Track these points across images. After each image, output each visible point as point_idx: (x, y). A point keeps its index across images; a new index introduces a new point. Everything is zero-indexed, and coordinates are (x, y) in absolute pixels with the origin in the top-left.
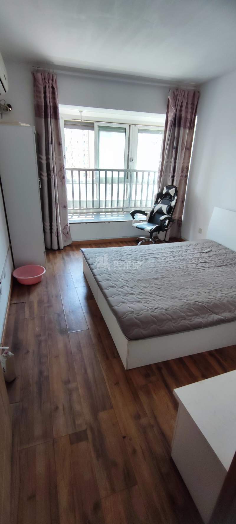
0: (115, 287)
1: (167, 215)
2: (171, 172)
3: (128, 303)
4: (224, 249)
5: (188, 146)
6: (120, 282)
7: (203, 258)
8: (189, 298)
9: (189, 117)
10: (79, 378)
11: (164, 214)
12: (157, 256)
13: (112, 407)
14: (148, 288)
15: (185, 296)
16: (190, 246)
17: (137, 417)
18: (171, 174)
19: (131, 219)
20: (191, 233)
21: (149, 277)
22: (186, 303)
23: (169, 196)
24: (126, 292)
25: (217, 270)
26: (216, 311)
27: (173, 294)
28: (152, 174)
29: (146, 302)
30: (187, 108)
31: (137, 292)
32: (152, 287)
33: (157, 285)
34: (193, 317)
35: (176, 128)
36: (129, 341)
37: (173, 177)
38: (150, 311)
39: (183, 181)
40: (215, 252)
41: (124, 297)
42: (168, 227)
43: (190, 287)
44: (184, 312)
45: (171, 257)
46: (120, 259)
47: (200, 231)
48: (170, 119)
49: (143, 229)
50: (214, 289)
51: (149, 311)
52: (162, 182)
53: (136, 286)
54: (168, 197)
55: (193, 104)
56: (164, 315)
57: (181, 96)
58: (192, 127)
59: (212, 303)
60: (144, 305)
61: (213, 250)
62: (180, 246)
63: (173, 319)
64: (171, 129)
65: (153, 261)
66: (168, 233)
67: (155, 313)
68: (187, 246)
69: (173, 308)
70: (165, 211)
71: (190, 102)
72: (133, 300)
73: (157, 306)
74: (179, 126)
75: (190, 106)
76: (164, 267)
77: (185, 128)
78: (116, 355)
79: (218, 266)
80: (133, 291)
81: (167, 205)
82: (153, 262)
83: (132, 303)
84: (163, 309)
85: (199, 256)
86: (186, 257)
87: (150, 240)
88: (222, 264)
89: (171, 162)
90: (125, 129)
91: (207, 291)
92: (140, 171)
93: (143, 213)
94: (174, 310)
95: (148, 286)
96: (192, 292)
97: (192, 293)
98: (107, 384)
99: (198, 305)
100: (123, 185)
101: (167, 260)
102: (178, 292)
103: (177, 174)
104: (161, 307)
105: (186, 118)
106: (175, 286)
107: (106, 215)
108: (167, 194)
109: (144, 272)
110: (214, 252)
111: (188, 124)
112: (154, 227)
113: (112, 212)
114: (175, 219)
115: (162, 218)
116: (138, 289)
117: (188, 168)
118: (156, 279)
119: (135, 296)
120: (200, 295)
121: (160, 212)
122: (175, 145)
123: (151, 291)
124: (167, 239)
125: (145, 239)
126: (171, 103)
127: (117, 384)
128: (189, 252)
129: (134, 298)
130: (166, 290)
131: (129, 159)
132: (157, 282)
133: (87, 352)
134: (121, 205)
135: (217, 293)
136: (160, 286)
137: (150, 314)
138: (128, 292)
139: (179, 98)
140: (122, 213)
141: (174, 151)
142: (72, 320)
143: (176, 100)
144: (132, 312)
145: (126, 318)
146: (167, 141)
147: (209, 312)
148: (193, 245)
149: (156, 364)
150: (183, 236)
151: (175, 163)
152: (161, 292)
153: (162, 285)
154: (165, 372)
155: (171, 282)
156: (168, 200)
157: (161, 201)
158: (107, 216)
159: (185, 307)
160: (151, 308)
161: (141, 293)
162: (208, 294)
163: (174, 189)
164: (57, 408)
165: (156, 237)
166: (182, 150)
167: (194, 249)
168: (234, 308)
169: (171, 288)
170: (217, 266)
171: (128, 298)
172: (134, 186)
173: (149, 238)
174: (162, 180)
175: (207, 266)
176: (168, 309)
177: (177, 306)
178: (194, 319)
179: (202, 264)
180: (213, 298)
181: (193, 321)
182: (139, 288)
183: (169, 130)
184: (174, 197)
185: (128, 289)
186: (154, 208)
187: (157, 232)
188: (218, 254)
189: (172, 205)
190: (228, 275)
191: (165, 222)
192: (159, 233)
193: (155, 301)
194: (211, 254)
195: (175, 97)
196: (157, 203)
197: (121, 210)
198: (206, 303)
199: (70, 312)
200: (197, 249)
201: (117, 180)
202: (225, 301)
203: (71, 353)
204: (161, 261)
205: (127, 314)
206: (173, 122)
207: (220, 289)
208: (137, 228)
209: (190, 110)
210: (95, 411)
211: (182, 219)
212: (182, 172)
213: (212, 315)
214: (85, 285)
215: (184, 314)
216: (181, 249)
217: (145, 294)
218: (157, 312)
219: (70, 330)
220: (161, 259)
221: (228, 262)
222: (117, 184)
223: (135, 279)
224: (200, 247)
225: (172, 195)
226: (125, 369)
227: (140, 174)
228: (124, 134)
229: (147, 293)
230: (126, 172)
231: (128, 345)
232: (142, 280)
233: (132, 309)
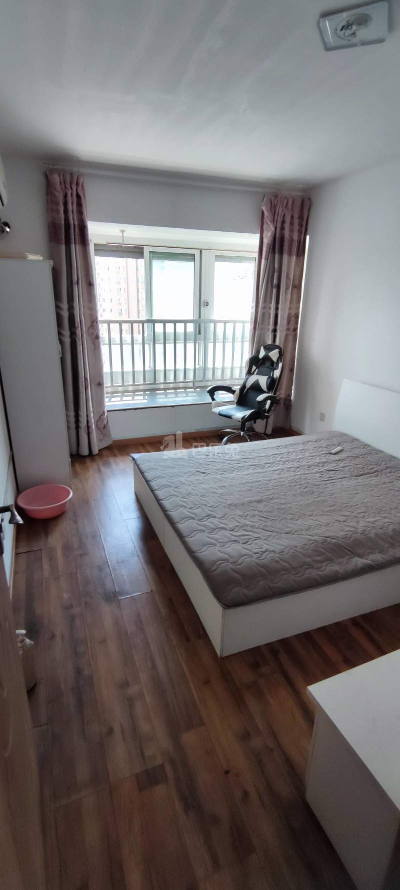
0: (193, 518)
1: (267, 393)
2: (271, 323)
3: (218, 545)
4: (363, 447)
5: (297, 283)
6: (200, 510)
7: (331, 463)
8: (315, 531)
9: (295, 237)
10: (144, 676)
11: (263, 392)
12: (256, 462)
13: (202, 723)
14: (248, 517)
15: (308, 529)
16: (308, 444)
17: (245, 737)
18: (271, 327)
19: (210, 400)
20: (307, 421)
21: (247, 499)
22: (310, 540)
23: (270, 362)
24: (213, 527)
25: (355, 482)
26: (360, 551)
27: (288, 527)
28: (239, 327)
29: (247, 542)
30: (292, 224)
31: (230, 526)
32: (254, 515)
33: (261, 511)
34: (325, 564)
35: (277, 256)
36: (226, 609)
37: (275, 331)
38: (255, 556)
39: (291, 338)
40: (349, 453)
41: (210, 536)
42: (270, 413)
43: (315, 513)
44: (310, 557)
45: (279, 464)
46: (198, 470)
47: (322, 417)
48: (266, 241)
49: (229, 417)
50: (354, 514)
51: (253, 557)
52: (257, 340)
53: (227, 515)
54: (268, 364)
55: (301, 217)
56: (277, 562)
57: (282, 206)
58: (301, 252)
59: (352, 539)
60: (243, 548)
61: (345, 449)
62: (293, 444)
63: (294, 568)
64: (268, 257)
65: (251, 471)
66: (271, 420)
67: (264, 559)
68: (303, 443)
69: (291, 550)
70: (264, 386)
71: (296, 216)
72: (226, 540)
73: (265, 547)
74: (281, 252)
75: (296, 221)
76: (270, 480)
77: (290, 254)
78: (202, 633)
79: (356, 476)
80: (224, 524)
81: (266, 377)
82: (251, 473)
83: (225, 545)
84: (275, 552)
85: (324, 460)
86: (304, 463)
87: (242, 435)
88: (361, 473)
89: (270, 308)
90: (194, 255)
91: (342, 519)
92: (220, 321)
93: (229, 389)
94: (293, 552)
95: (247, 515)
96: (320, 521)
97: (318, 523)
98: (191, 685)
99: (330, 543)
100: (193, 345)
101: (273, 469)
102: (296, 522)
103: (281, 326)
104: (271, 550)
105: (292, 240)
106: (291, 512)
107: (166, 394)
108: (267, 358)
109: (239, 491)
110: (346, 451)
111: (295, 250)
112: (248, 413)
113: (175, 389)
114: (281, 398)
115: (261, 398)
116: (233, 520)
117: (297, 317)
118: (259, 502)
119: (227, 533)
120: (332, 526)
121: (256, 388)
122: (275, 281)
123: (253, 522)
124: (269, 431)
125: (234, 433)
126: (267, 217)
127: (207, 682)
128: (307, 454)
129: (226, 536)
130: (276, 519)
131: (202, 302)
132: (261, 506)
133: (152, 631)
134: (190, 377)
135: (358, 522)
136: (266, 513)
137: (256, 562)
138: (215, 525)
139: (280, 210)
140: (193, 390)
141: (274, 291)
142: (123, 576)
143: (275, 213)
144: (226, 560)
145: (218, 570)
146: (263, 276)
147: (348, 555)
148: (312, 441)
149: (269, 644)
150: (295, 426)
151: (277, 309)
152: (269, 523)
153: (269, 512)
154: (283, 657)
155: (283, 506)
156: (268, 367)
157: (257, 370)
158: (169, 396)
159: (310, 548)
160: (256, 551)
161: (237, 526)
162: (345, 523)
163: (277, 351)
164: (111, 730)
165: (251, 429)
166: (287, 288)
167: (316, 448)
168: (387, 546)
169: (285, 516)
170: (355, 475)
171: (216, 536)
172: (211, 346)
173: (240, 431)
174: (257, 338)
175: (339, 476)
176: (283, 552)
177: (296, 547)
178: (326, 566)
179: (331, 472)
180: (353, 529)
181: (326, 569)
182: (232, 518)
183: (265, 259)
184: (277, 363)
185: (215, 521)
186: (246, 382)
187: (253, 421)
188: (354, 455)
189: (275, 377)
190: (373, 490)
191: (266, 404)
192: (255, 422)
193: (261, 539)
194: (343, 455)
195: (273, 208)
196: (249, 373)
197: (191, 385)
198: (343, 538)
199: (118, 562)
200: (320, 447)
201: (182, 337)
202: (372, 534)
203: (127, 634)
204: (264, 470)
205: (218, 563)
206: (271, 247)
207: (362, 515)
208: (220, 415)
209: (296, 227)
210: (174, 732)
211: (292, 398)
212: (288, 323)
213: (354, 559)
214: (139, 516)
215: (310, 560)
216: (295, 449)
217: (244, 528)
218: (266, 558)
219: (121, 593)
220: (263, 467)
221: (371, 469)
222: (182, 343)
223: (225, 503)
224: (324, 445)
225: (275, 359)
226: (219, 656)
227: (220, 327)
228: (193, 263)
229: (247, 525)
230: (197, 324)
231: (223, 616)
232: (236, 505)
233: (226, 556)
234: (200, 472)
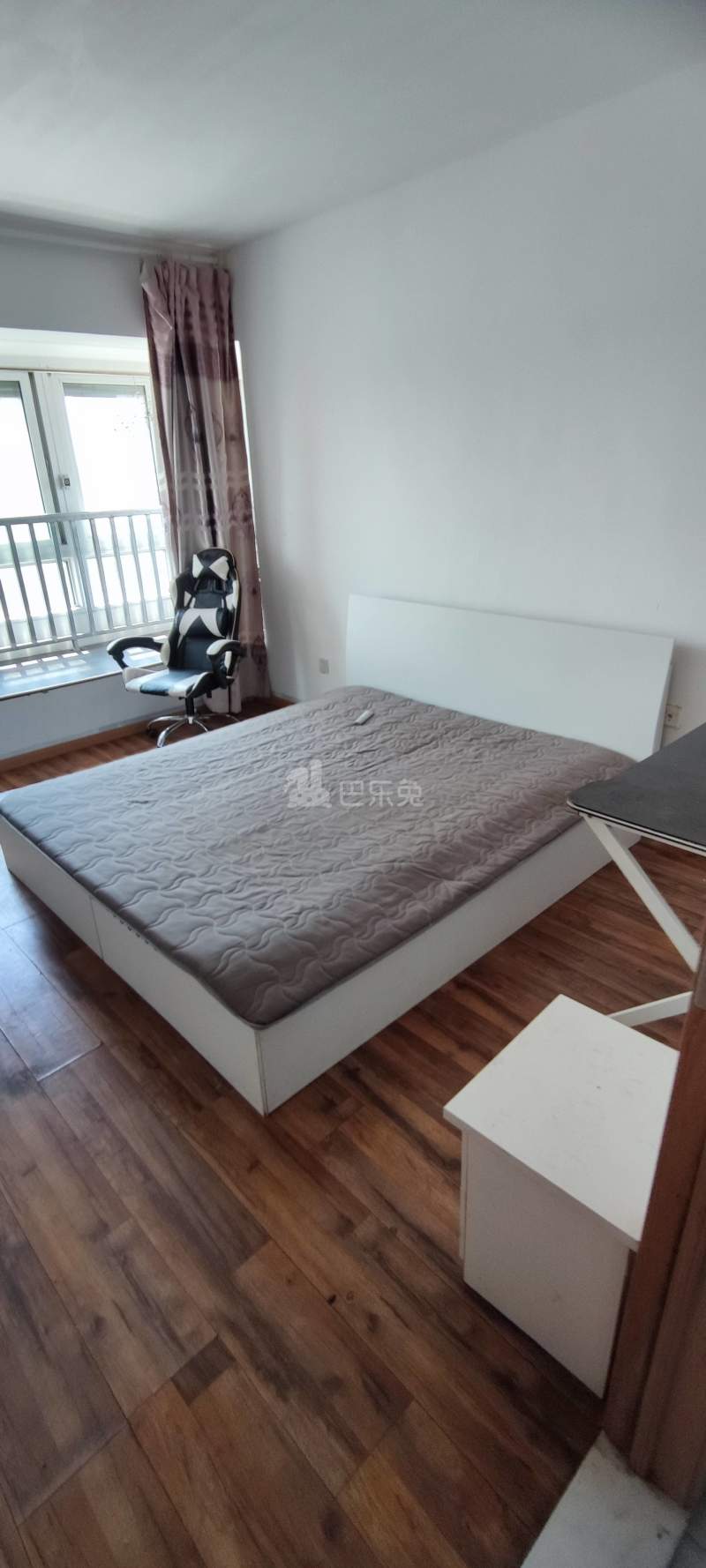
0: (154, 888)
1: (221, 638)
2: (202, 511)
3: (215, 923)
4: (404, 703)
5: (233, 430)
6: (162, 869)
7: (361, 740)
8: (371, 857)
9: (214, 343)
10: (132, 1203)
11: (213, 638)
12: (236, 763)
13: (265, 1238)
14: (251, 862)
15: (359, 856)
16: (316, 715)
17: (345, 1227)
18: (204, 517)
19: (116, 668)
20: (300, 678)
21: (239, 832)
22: (369, 873)
23: (215, 582)
24: (197, 893)
25: (406, 762)
26: (447, 871)
27: (325, 861)
28: (139, 522)
29: (264, 904)
30: (203, 317)
31: (226, 884)
32: (261, 856)
33: (271, 846)
34: (400, 907)
35: (188, 379)
36: (261, 1029)
37: (212, 523)
38: (286, 924)
39: (241, 534)
40: (384, 718)
41: (196, 911)
42: (235, 673)
43: (362, 826)
44: (375, 900)
45: (277, 758)
46: (131, 799)
47: (324, 667)
48: (162, 351)
49: (163, 693)
50: (421, 815)
51: (282, 927)
52: (183, 544)
53: (214, 867)
54: (212, 585)
55: (217, 306)
56: (326, 924)
57: (180, 283)
58: (230, 373)
59: (431, 854)
60: (261, 916)
61: (377, 713)
62: (289, 721)
63: (354, 926)
64: (172, 382)
65: (231, 781)
66: (236, 688)
67: (302, 925)
68: (307, 715)
69: (342, 898)
70: (213, 627)
71: (209, 302)
72: (226, 910)
73: (298, 905)
74: (195, 373)
75: (211, 314)
76: (270, 790)
77: (211, 377)
78: (219, 1086)
79: (406, 753)
80: (214, 884)
81: (214, 610)
82: (233, 785)
83: (227, 921)
84: (317, 909)
85: (348, 737)
86: (317, 749)
87: (191, 722)
88: (412, 746)
89: (195, 481)
90: (18, 383)
91: (405, 826)
92: (101, 515)
93: (147, 643)
94: (347, 901)
95: (249, 857)
96: (372, 839)
97: (371, 842)
98: (227, 1181)
99: (400, 869)
100: (55, 565)
101: (269, 769)
102: (335, 849)
103: (220, 513)
104: (311, 906)
105: (208, 349)
106: (321, 835)
107: (22, 671)
108: (208, 575)
109: (221, 820)
110: (379, 716)
111: (217, 368)
112: (195, 680)
113: (39, 657)
114: (245, 645)
115: (213, 649)
116: (225, 872)
117: (246, 494)
118: (262, 830)
119: (224, 898)
120: (394, 842)
121: (200, 634)
122: (195, 429)
123: (263, 868)
124: (237, 708)
125: (175, 722)
126: (155, 305)
127: (255, 1165)
128: (318, 733)
129: (225, 905)
130: (301, 854)
131: (56, 482)
132: (267, 838)
133: (125, 1116)
134: (64, 630)
135: (431, 825)
136: (281, 847)
137: (290, 935)
138: (198, 890)
139: (176, 289)
140: (75, 654)
141: (197, 447)
142: (33, 1035)
143: (168, 296)
144: (239, 945)
145: (229, 968)
146: (168, 415)
147: (432, 880)
148: (320, 710)
149: (340, 1064)
150: (279, 691)
151: (208, 481)
152: (291, 862)
153: (285, 843)
154: (369, 1077)
155: (305, 829)
156: (213, 592)
157: (194, 600)
158: (29, 672)
159: (370, 886)
160: (283, 915)
161: (238, 882)
162: (413, 832)
163: (223, 560)
164: (99, 1323)
165: (205, 710)
166: (218, 442)
167: (329, 719)
168: (483, 851)
169: (313, 844)
170: (403, 751)
171: (207, 908)
172: (92, 565)
173: (186, 716)
174: (182, 535)
175: (380, 759)
176: (331, 904)
177: (348, 890)
178: (404, 908)
179: (365, 755)
180: (428, 839)
181: (405, 914)
182: (225, 869)
183: (167, 386)
184: (229, 583)
185: (195, 882)
186: (178, 624)
187: (205, 695)
188: (392, 720)
189: (230, 607)
190: (437, 770)
191: (223, 660)
192: (209, 696)
193: (286, 892)
194: (376, 723)
195: (163, 285)
196: (181, 606)
197: (69, 645)
198: (417, 857)
199: (14, 1013)
200: (336, 717)
201: (30, 553)
202: (457, 840)
203: (76, 1139)
204: (254, 774)
205: (225, 955)
206: (174, 363)
207: (433, 813)
208: (143, 692)
209: (213, 326)
210: (221, 1274)
211: (266, 641)
212: (232, 507)
213: (442, 885)
214: (33, 913)
215: (377, 905)
216: (295, 728)
217: (251, 882)
218: (307, 923)
219: (38, 1069)
220: (249, 769)
221: (426, 736)
222: (31, 564)
223: (204, 847)
224: (341, 712)
225: (223, 575)
226: (261, 1112)
227: (102, 526)
228: (17, 401)
229: (255, 876)
230: (56, 524)
231: (259, 1042)
232: (223, 845)
233: (235, 938)
234: (137, 802)
